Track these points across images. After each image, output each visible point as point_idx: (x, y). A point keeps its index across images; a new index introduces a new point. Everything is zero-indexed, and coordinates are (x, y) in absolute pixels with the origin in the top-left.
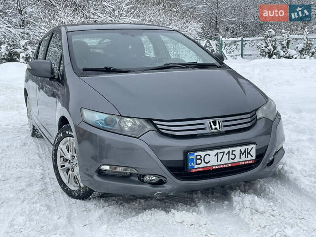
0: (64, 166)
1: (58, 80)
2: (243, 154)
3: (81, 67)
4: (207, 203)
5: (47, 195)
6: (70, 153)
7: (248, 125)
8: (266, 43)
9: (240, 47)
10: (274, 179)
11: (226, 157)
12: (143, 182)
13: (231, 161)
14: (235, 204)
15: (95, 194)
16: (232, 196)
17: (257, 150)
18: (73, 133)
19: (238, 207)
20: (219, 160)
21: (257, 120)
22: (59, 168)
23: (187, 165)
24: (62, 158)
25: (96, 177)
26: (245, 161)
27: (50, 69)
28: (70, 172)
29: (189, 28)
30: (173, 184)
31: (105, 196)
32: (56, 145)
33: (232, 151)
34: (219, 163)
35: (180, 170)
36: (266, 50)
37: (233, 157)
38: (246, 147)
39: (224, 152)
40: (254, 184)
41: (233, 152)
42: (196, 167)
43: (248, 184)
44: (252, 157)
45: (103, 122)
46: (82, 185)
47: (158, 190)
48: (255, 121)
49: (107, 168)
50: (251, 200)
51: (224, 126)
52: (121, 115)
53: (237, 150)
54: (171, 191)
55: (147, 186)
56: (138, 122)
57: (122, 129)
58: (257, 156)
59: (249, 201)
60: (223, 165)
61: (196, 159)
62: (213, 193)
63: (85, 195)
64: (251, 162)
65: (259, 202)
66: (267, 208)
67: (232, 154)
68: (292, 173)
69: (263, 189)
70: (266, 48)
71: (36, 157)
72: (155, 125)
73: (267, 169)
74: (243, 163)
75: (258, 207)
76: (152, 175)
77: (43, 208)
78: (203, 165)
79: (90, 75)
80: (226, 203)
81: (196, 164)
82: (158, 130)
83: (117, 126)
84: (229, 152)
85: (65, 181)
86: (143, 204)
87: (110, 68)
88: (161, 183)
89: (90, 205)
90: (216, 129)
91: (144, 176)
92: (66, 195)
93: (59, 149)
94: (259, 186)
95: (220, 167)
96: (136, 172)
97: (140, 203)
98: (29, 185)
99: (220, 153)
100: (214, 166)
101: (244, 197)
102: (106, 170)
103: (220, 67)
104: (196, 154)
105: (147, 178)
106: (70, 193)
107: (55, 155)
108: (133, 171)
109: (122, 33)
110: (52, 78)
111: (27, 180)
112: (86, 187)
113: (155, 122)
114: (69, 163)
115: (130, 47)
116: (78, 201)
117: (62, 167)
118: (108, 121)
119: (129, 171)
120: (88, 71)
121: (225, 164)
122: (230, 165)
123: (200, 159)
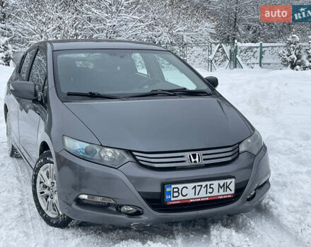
0: (43, 192)
1: (41, 102)
2: (221, 188)
3: (65, 90)
4: (186, 235)
5: (25, 221)
6: (50, 179)
7: (229, 159)
8: (289, 50)
9: (258, 54)
10: (259, 214)
11: (203, 190)
12: (119, 212)
13: (209, 195)
14: (212, 238)
15: (74, 223)
16: (211, 230)
17: (236, 185)
18: (54, 160)
19: (215, 241)
20: (197, 193)
21: (239, 154)
22: (39, 195)
23: (164, 197)
24: (42, 184)
25: (74, 206)
26: (223, 195)
27: (33, 91)
28: (49, 199)
29: (199, 28)
30: (150, 215)
31: (84, 225)
32: (37, 170)
33: (210, 185)
34: (196, 196)
35: (157, 201)
36: (289, 59)
37: (211, 190)
38: (225, 181)
39: (201, 186)
40: (237, 217)
41: (212, 186)
42: (173, 199)
43: (230, 218)
44: (231, 192)
45: (84, 151)
46: (60, 213)
47: (135, 221)
48: (237, 154)
49: (84, 197)
50: (229, 234)
51: (204, 160)
52: (101, 145)
53: (215, 184)
54: (148, 222)
55: (124, 217)
56: (118, 152)
57: (102, 159)
58: (236, 190)
59: (227, 236)
60: (200, 198)
61: (174, 192)
63: (63, 223)
64: (230, 196)
65: (235, 237)
66: (243, 243)
67: (210, 188)
69: (245, 223)
71: (15, 181)
72: (134, 156)
73: (247, 204)
74: (225, 197)
75: (234, 241)
76: (130, 206)
77: (20, 234)
78: (181, 197)
80: (205, 236)
81: (173, 197)
82: (137, 161)
83: (97, 156)
84: (206, 186)
85: (44, 208)
86: (122, 234)
87: (94, 94)
88: (138, 214)
89: (68, 233)
90: (195, 162)
91: (121, 206)
92: (44, 222)
93: (39, 175)
94: (241, 220)
95: (197, 200)
96: (113, 202)
97: (118, 234)
98: (7, 210)
99: (198, 186)
100: (191, 199)
101: (222, 231)
102: (84, 199)
104: (173, 186)
105: (124, 209)
106: (48, 220)
107: (35, 181)
108: (111, 201)
109: (110, 54)
110: (35, 101)
112: (64, 215)
113: (135, 153)
114: (49, 189)
115: (119, 68)
116: (56, 229)
117: (42, 193)
118: (88, 150)
119: (107, 201)
121: (202, 198)
122: (207, 199)
123: (178, 192)
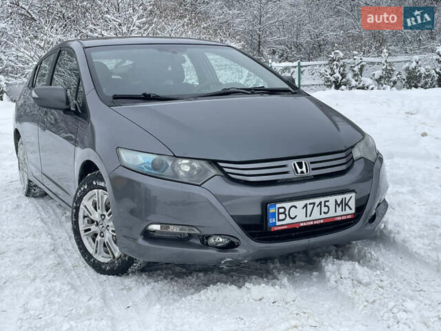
0: (89, 230)
1: (76, 113)
2: (339, 206)
3: (109, 93)
4: (290, 274)
5: (65, 270)
6: (99, 211)
7: (344, 167)
8: (332, 69)
9: (296, 75)
10: (374, 242)
11: (317, 209)
12: (207, 246)
13: (324, 216)
14: (328, 274)
15: (136, 266)
16: (323, 264)
17: (357, 201)
18: (107, 184)
19: (333, 279)
20: (308, 215)
21: (354, 161)
22: (82, 233)
23: (267, 221)
24: (86, 219)
25: (141, 241)
26: (341, 216)
28: (99, 238)
30: (248, 247)
32: (78, 200)
33: (325, 202)
34: (308, 219)
35: (257, 228)
36: (332, 79)
37: (326, 209)
38: (343, 196)
39: (314, 204)
40: (350, 247)
41: (327, 204)
42: (278, 223)
43: (341, 249)
44: (350, 211)
45: (150, 166)
46: (117, 255)
47: (228, 256)
48: (351, 162)
49: (157, 227)
50: (350, 267)
51: (313, 169)
52: (174, 156)
53: (332, 199)
54: (245, 257)
55: (213, 251)
56: (196, 164)
57: (176, 175)
58: (357, 209)
59: (348, 270)
60: (313, 221)
61: (279, 213)
62: (294, 262)
63: (121, 268)
64: (350, 217)
65: (361, 271)
66: (373, 278)
67: (325, 206)
68: (398, 233)
69: (362, 254)
70: (331, 75)
71: (39, 223)
72: (221, 169)
73: (369, 227)
74: (343, 218)
75: (360, 276)
76: (220, 235)
77: (65, 286)
78: (288, 221)
79: (124, 104)
80: (315, 273)
81: (279, 220)
84: (320, 203)
85: (91, 251)
86: (202, 278)
87: (149, 95)
88: (231, 246)
89: (129, 281)
90: (302, 172)
91: (208, 237)
92: (92, 271)
93: (81, 206)
94: (356, 250)
95: (309, 223)
96: (197, 232)
97: (198, 277)
98: (37, 259)
99: (310, 204)
100: (302, 222)
101: (341, 265)
102: (154, 231)
103: (295, 93)
104: (278, 205)
105: (212, 241)
106: (98, 268)
107: (76, 215)
108: (194, 230)
109: (160, 50)
110: (67, 111)
111: (33, 252)
112: (125, 256)
113: (221, 164)
114: (97, 224)
115: (170, 69)
116: (110, 277)
117: (86, 231)
118: (157, 163)
119: (186, 231)
120: (119, 99)
121: (316, 220)
122: (322, 221)
123: (284, 213)
